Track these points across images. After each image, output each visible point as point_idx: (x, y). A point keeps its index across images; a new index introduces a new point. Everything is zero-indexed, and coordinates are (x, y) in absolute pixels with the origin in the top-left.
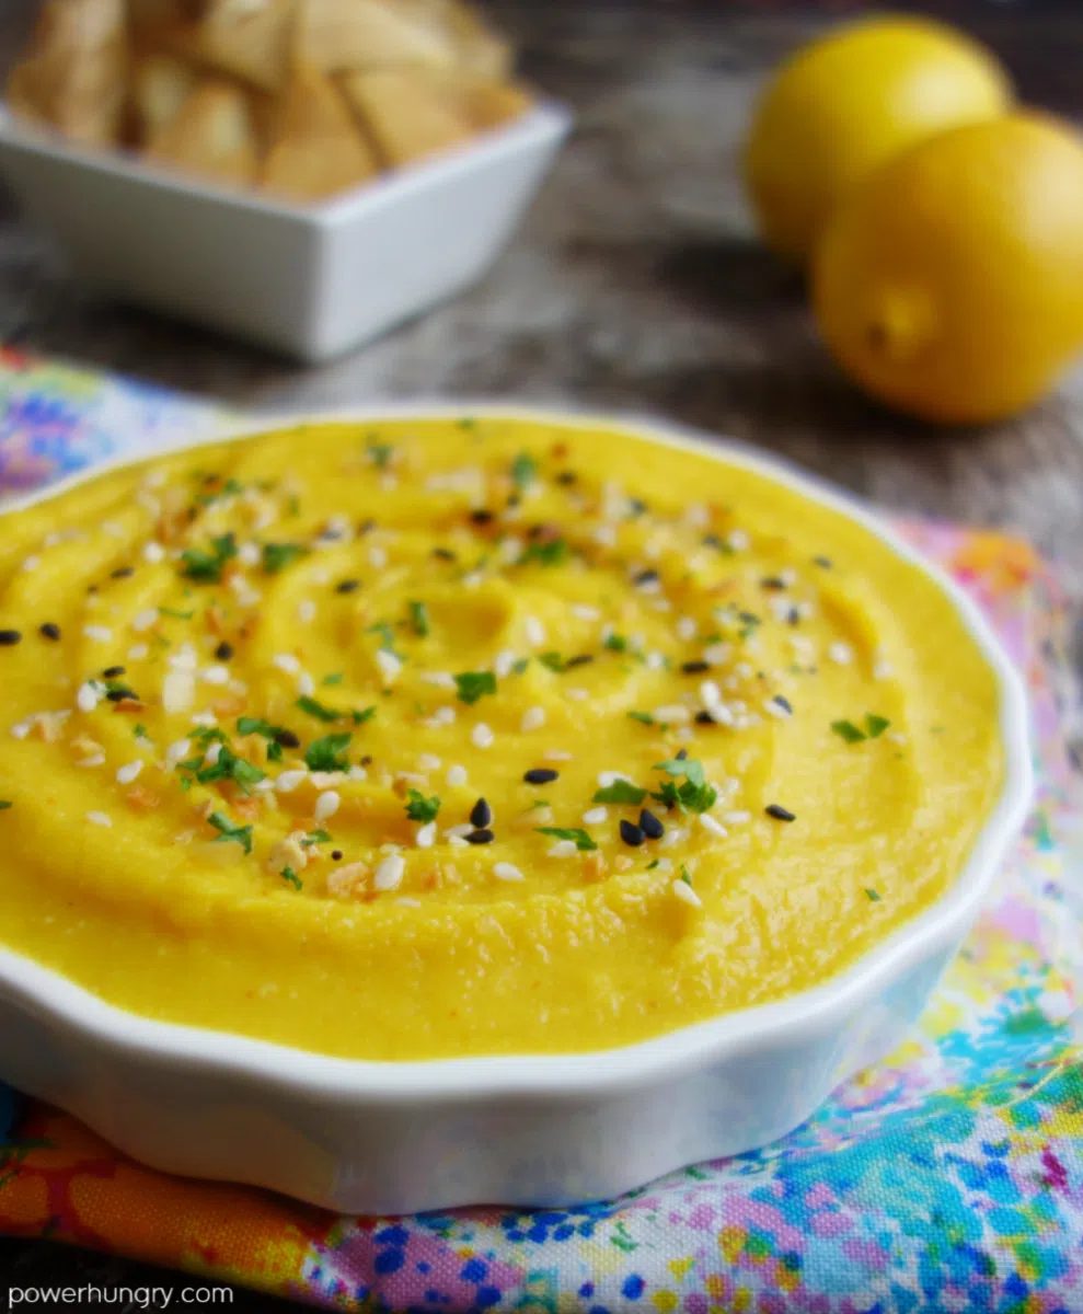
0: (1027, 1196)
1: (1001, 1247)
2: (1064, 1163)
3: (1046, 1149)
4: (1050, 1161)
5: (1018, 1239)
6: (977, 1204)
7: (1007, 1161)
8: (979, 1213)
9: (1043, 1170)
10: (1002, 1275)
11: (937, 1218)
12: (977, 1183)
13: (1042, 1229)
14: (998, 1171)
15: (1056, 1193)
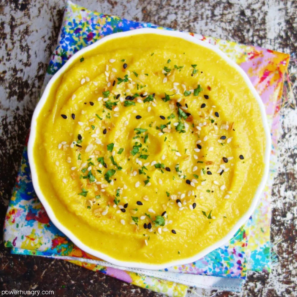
0: (230, 255)
1: (225, 263)
2: (236, 250)
3: (234, 248)
4: (234, 250)
5: (228, 261)
6: (222, 256)
7: (228, 249)
8: (222, 257)
9: (233, 251)
10: (224, 266)
11: (216, 258)
12: (223, 253)
13: (231, 260)
14: (226, 251)
15: (234, 255)
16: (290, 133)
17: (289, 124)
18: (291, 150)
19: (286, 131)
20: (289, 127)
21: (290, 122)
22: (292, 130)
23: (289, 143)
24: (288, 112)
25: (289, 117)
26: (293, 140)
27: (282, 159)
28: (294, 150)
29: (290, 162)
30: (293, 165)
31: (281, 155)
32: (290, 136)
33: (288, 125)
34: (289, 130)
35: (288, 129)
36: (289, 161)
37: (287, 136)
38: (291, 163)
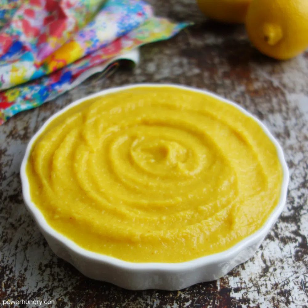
16: (274, 266)
17: (271, 256)
18: (280, 286)
19: (269, 264)
20: (272, 259)
21: (271, 254)
22: (276, 262)
23: (275, 277)
24: (267, 244)
25: (269, 248)
26: (280, 274)
27: (269, 297)
28: (283, 286)
29: (282, 300)
30: (287, 305)
31: (267, 293)
32: (275, 270)
33: (269, 257)
34: (273, 263)
35: (271, 261)
36: (280, 300)
37: (271, 270)
38: (283, 303)
